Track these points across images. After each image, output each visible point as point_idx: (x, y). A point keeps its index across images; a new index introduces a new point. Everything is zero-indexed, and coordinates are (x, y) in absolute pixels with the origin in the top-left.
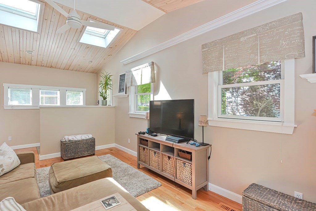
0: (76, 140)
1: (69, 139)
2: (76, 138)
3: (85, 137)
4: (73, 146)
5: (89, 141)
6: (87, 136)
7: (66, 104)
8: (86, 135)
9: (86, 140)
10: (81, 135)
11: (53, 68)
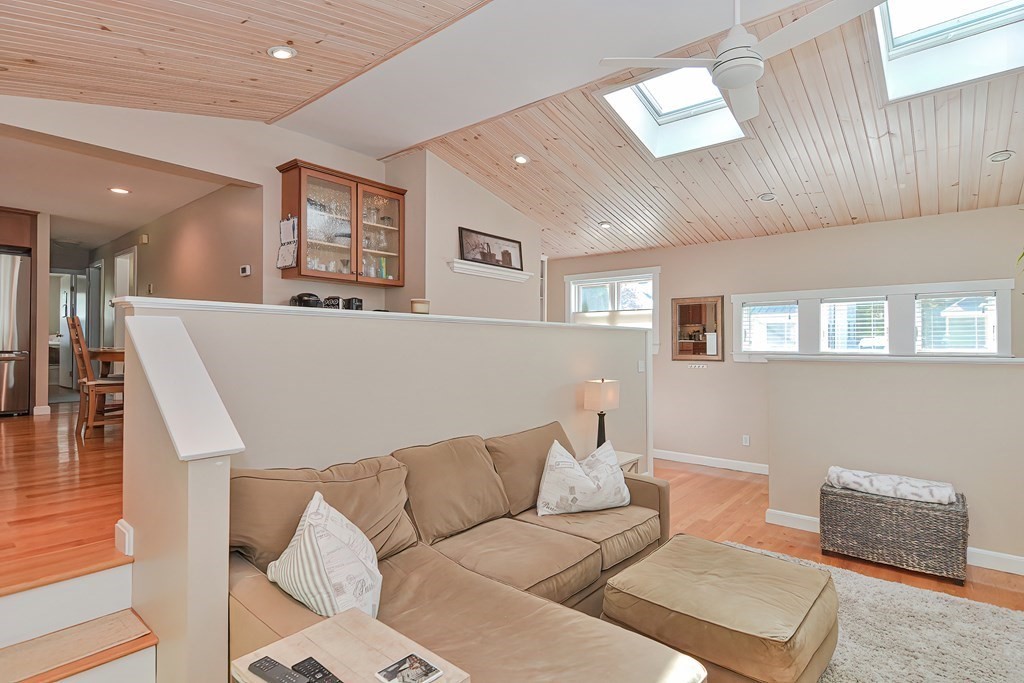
0: (872, 490)
1: (841, 481)
2: (871, 482)
3: (915, 490)
4: (854, 509)
5: (931, 513)
6: (927, 490)
7: (914, 349)
8: (921, 483)
9: (917, 505)
10: (896, 478)
11: (862, 222)
